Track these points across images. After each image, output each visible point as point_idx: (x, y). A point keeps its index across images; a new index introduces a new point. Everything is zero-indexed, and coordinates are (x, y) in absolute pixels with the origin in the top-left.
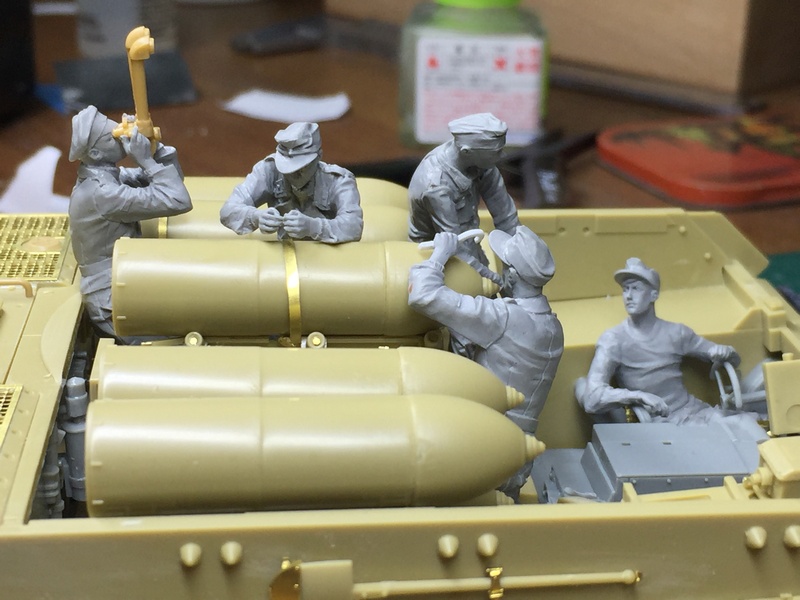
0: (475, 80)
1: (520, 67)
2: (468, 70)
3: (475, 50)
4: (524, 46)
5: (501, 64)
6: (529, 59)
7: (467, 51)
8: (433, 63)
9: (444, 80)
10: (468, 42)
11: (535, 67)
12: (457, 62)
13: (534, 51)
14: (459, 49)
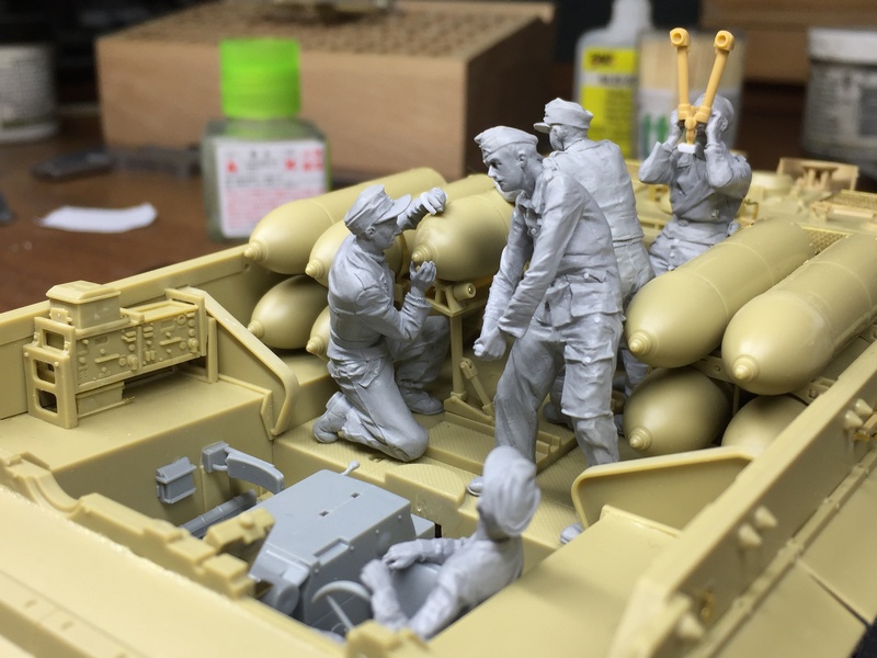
0: (269, 180)
1: (307, 167)
2: (262, 172)
3: (267, 154)
4: (308, 149)
5: (291, 165)
6: (314, 159)
7: (260, 156)
8: (232, 168)
9: (241, 182)
10: (262, 148)
11: (320, 166)
12: (253, 166)
13: (318, 153)
14: (254, 154)
